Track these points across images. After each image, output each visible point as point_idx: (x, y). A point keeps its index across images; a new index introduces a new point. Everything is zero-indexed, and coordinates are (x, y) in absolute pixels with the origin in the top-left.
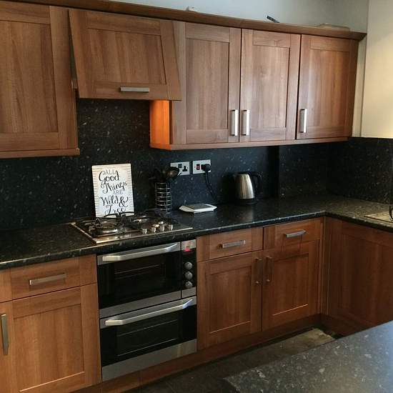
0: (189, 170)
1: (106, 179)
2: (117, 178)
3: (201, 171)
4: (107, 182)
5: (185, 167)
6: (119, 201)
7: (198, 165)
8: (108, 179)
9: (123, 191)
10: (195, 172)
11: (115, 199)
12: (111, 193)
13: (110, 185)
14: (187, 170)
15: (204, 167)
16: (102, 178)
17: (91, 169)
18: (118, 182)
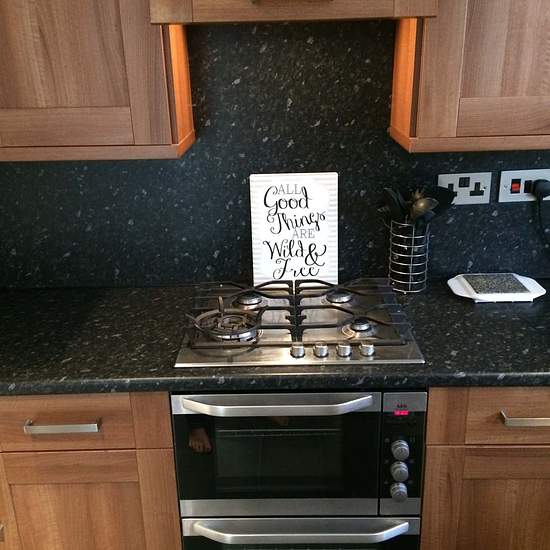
0: (487, 193)
1: (278, 204)
2: (303, 203)
3: (523, 197)
4: (280, 211)
5: (477, 185)
6: (306, 253)
7: (516, 182)
8: (283, 204)
9: (315, 233)
10: (505, 196)
11: (296, 247)
12: (287, 234)
13: (288, 217)
14: (482, 193)
15: (531, 187)
16: (271, 201)
17: (249, 180)
18: (306, 212)
